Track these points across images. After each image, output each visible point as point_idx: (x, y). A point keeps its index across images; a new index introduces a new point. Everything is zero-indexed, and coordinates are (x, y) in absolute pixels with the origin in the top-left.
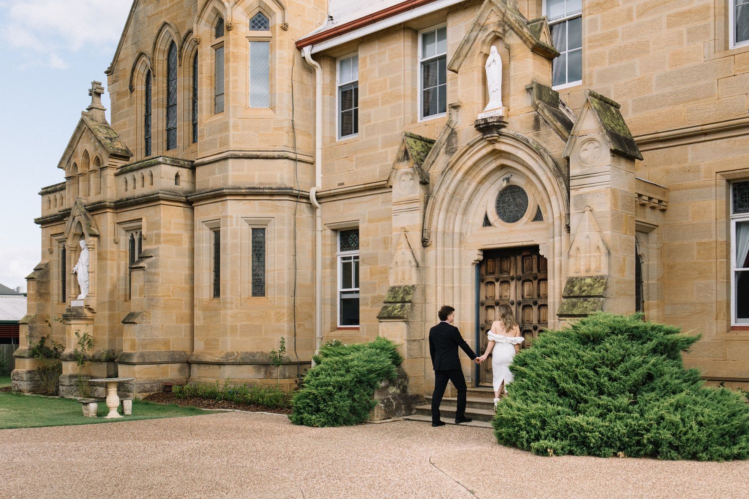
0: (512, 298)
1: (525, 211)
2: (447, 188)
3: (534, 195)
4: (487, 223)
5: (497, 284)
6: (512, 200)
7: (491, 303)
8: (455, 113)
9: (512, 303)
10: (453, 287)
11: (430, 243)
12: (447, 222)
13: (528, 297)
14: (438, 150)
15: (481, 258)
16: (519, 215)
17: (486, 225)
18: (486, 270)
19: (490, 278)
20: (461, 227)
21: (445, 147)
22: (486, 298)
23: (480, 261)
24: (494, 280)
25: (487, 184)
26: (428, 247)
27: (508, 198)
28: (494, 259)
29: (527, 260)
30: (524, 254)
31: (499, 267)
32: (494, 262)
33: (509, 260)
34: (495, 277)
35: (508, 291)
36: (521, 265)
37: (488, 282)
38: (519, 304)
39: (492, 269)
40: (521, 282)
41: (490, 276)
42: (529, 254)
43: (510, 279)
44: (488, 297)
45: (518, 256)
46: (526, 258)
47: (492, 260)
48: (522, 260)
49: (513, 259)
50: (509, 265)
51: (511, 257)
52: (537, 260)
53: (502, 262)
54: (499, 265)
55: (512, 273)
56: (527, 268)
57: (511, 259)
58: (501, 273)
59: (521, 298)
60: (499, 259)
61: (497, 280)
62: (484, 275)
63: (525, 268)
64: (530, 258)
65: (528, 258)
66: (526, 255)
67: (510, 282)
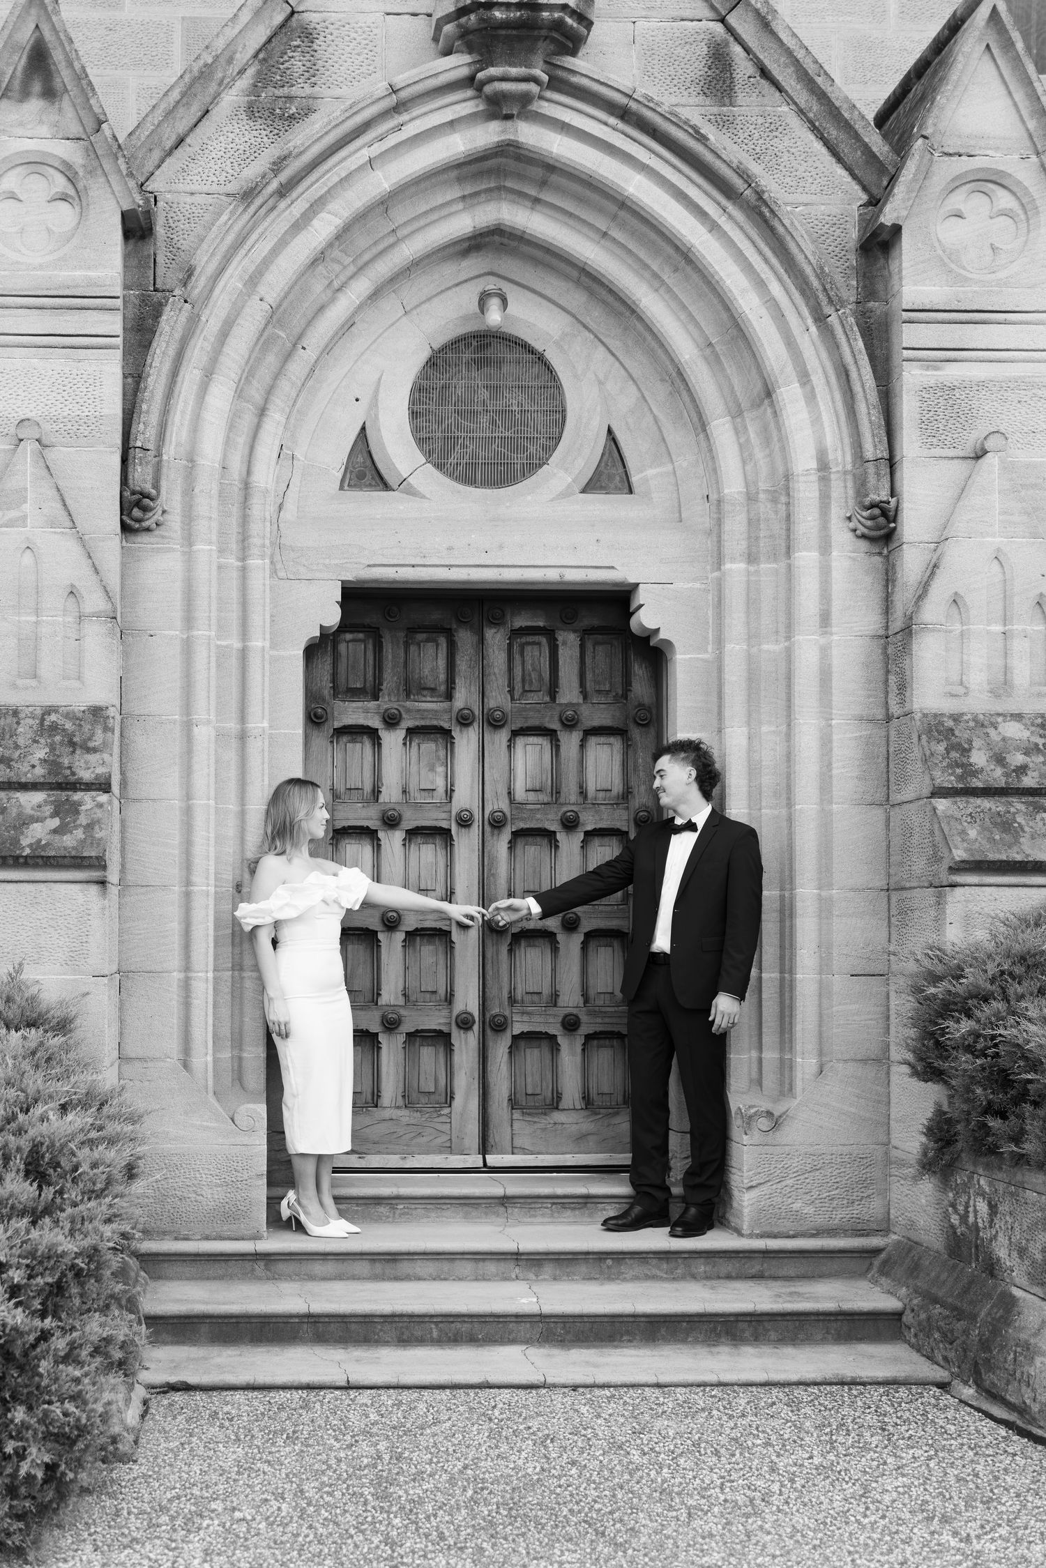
0: (464, 799)
1: (549, 450)
3: (600, 383)
4: (361, 476)
6: (485, 394)
7: (364, 816)
9: (466, 821)
10: (243, 737)
13: (532, 797)
15: (334, 619)
16: (519, 460)
17: (353, 486)
18: (334, 679)
19: (353, 713)
22: (334, 794)
23: (325, 633)
24: (375, 723)
27: (466, 382)
28: (375, 635)
29: (528, 649)
30: (521, 621)
31: (400, 669)
32: (370, 647)
33: (445, 645)
34: (379, 706)
35: (441, 769)
36: (504, 667)
37: (345, 727)
38: (497, 824)
39: (361, 673)
40: (503, 736)
41: (354, 705)
42: (541, 624)
43: (454, 721)
44: (343, 790)
45: (493, 631)
46: (524, 640)
47: (361, 636)
48: (510, 646)
49: (465, 638)
50: (442, 663)
51: (456, 630)
52: (578, 650)
53: (413, 648)
54: (402, 660)
55: (464, 697)
56: (531, 683)
57: (456, 638)
58: (408, 696)
59: (507, 801)
60: (401, 634)
61: (391, 721)
62: (327, 697)
63: (518, 679)
64: (544, 640)
65: (530, 639)
66: (527, 627)
67: (453, 734)
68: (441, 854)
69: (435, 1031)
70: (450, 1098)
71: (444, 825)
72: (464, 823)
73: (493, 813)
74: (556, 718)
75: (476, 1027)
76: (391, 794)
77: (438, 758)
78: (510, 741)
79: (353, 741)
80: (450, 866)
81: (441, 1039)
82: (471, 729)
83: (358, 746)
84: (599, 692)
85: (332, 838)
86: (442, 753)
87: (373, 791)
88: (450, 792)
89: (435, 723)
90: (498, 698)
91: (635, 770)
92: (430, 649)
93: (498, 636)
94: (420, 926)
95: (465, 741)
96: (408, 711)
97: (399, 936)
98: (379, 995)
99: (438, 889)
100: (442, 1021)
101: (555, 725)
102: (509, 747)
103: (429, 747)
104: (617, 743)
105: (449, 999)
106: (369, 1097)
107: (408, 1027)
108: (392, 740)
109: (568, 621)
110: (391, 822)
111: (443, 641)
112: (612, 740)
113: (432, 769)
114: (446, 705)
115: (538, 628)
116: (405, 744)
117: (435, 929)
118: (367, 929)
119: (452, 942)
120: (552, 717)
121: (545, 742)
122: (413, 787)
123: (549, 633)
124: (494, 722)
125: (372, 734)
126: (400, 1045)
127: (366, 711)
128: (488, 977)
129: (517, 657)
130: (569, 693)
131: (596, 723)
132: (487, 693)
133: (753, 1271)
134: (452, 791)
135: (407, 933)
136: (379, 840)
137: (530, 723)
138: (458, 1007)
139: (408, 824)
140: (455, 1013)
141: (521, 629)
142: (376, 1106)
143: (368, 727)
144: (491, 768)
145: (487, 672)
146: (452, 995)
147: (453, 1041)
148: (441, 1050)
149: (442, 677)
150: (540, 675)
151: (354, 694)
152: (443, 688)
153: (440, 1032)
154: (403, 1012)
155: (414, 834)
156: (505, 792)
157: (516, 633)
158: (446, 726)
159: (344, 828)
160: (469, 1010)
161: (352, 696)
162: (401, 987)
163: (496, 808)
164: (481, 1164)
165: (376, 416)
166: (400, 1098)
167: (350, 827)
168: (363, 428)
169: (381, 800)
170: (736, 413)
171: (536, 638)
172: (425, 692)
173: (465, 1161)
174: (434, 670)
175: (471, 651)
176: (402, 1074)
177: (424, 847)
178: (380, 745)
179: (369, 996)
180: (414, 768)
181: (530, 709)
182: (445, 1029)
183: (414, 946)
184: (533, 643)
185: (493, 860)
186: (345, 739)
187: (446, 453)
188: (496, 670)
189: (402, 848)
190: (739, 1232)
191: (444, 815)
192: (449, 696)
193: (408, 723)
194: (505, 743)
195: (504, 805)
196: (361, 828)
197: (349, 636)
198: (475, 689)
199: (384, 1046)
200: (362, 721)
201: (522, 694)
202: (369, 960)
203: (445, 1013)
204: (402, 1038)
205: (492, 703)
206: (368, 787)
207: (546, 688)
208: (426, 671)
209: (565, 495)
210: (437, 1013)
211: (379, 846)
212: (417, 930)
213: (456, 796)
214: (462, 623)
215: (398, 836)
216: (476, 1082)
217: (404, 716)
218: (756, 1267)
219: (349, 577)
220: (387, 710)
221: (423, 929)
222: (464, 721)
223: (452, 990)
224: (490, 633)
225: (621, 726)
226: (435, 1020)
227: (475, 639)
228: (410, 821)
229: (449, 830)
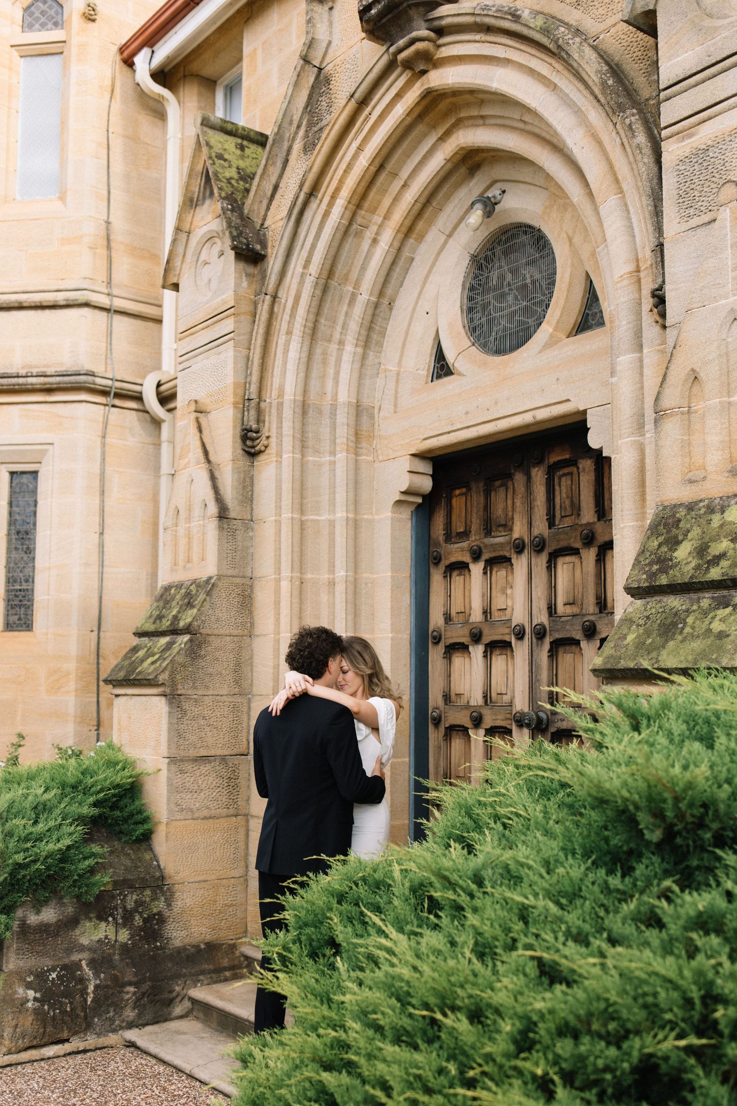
0: (519, 616)
1: (548, 307)
2: (308, 262)
4: (442, 367)
5: (477, 569)
6: (509, 277)
7: (459, 634)
8: (325, 15)
9: (520, 635)
10: (333, 583)
11: (264, 441)
12: (315, 374)
13: (568, 610)
14: (286, 145)
15: (426, 484)
16: (533, 323)
17: (439, 377)
18: (448, 526)
19: (457, 552)
20: (360, 385)
21: (301, 133)
22: (448, 618)
23: (424, 497)
24: (467, 558)
25: (434, 236)
26: (262, 457)
27: (498, 272)
28: (469, 489)
29: (563, 479)
30: (554, 458)
31: (482, 512)
34: (469, 544)
35: (510, 592)
36: (544, 500)
37: (452, 564)
38: (540, 633)
39: (463, 520)
40: (544, 557)
41: (456, 546)
42: (567, 456)
43: (512, 550)
44: (454, 614)
45: (537, 469)
46: (561, 473)
48: (549, 480)
49: (519, 479)
50: (510, 503)
51: (514, 474)
52: (593, 474)
53: (493, 494)
54: (482, 505)
55: (519, 530)
56: (565, 509)
57: (514, 481)
58: (491, 532)
59: (548, 616)
60: (481, 485)
61: (476, 556)
62: (442, 542)
63: (558, 507)
64: (573, 469)
65: (566, 470)
66: (558, 461)
67: (513, 561)
68: (511, 662)
71: (507, 638)
72: (518, 636)
73: (536, 626)
74: (578, 537)
76: (476, 615)
77: (508, 583)
78: (549, 562)
79: (460, 574)
82: (523, 555)
83: (462, 578)
85: (445, 653)
86: (511, 578)
88: (513, 610)
89: (503, 553)
90: (540, 527)
93: (540, 473)
94: (494, 725)
95: (519, 567)
96: (487, 546)
97: (481, 733)
99: (507, 693)
101: (578, 544)
102: (549, 568)
103: (503, 574)
108: (476, 571)
110: (476, 638)
113: (504, 592)
114: (509, 537)
115: (565, 461)
116: (484, 574)
117: (502, 727)
118: (464, 726)
120: (575, 537)
121: (574, 560)
122: (494, 608)
123: (574, 463)
124: (539, 546)
125: (468, 568)
127: (462, 550)
129: (557, 488)
130: (587, 514)
131: (605, 538)
132: (533, 523)
135: (486, 730)
136: (470, 653)
137: (561, 545)
139: (486, 639)
141: (555, 464)
143: (464, 562)
144: (535, 587)
145: (533, 506)
149: (509, 515)
150: (572, 501)
151: (459, 537)
155: (493, 646)
156: (545, 607)
157: (552, 468)
158: (508, 554)
159: (451, 645)
161: (459, 539)
163: (539, 621)
167: (454, 644)
169: (471, 620)
171: (569, 469)
172: (500, 529)
174: (503, 510)
175: (523, 490)
177: (499, 658)
178: (471, 576)
180: (494, 593)
181: (562, 533)
184: (568, 474)
185: (537, 665)
186: (455, 573)
188: (539, 503)
189: (483, 659)
191: (507, 631)
192: (511, 530)
193: (485, 556)
194: (545, 565)
195: (545, 619)
196: (461, 644)
197: (457, 492)
198: (526, 520)
200: (460, 558)
201: (559, 520)
205: (536, 532)
208: (500, 512)
209: (551, 343)
211: (471, 658)
212: (492, 728)
213: (514, 613)
214: (517, 466)
215: (480, 650)
217: (484, 550)
220: (474, 547)
221: (495, 727)
222: (519, 548)
224: (534, 472)
227: (526, 478)
229: (510, 643)
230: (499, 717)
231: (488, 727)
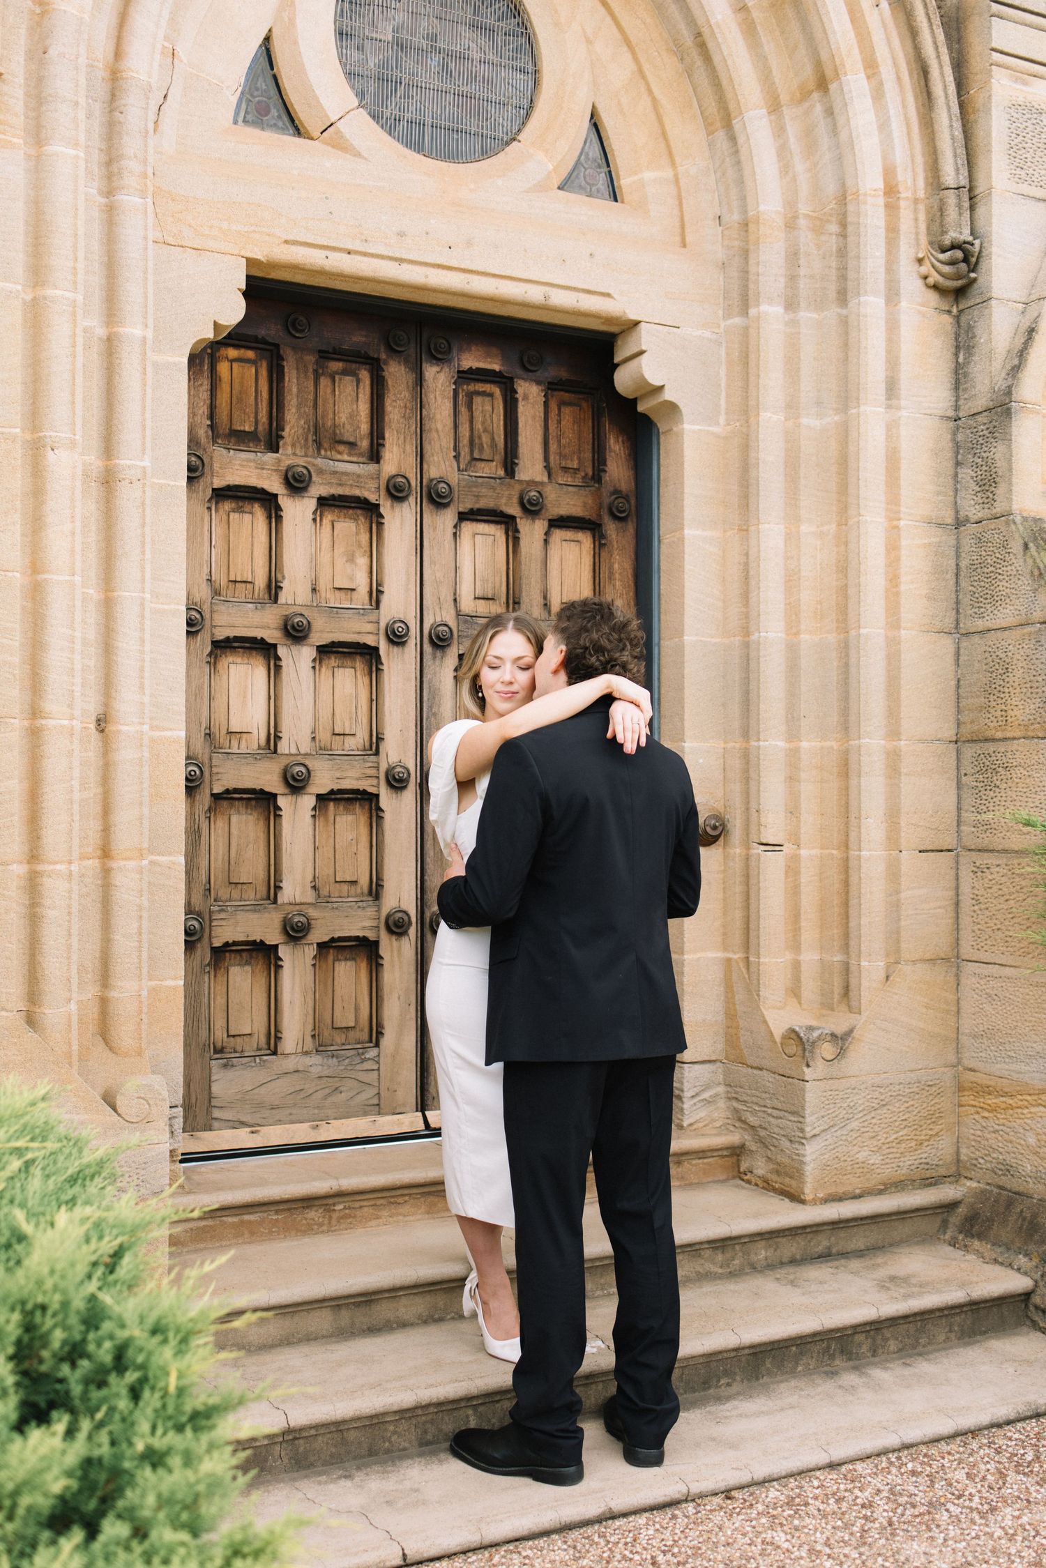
7: (252, 622)
9: (403, 638)
10: (108, 481)
13: (482, 607)
18: (212, 414)
19: (248, 466)
22: (213, 588)
23: (222, 333)
28: (270, 355)
29: (478, 400)
30: (471, 360)
31: (309, 410)
32: (264, 373)
33: (368, 382)
34: (279, 461)
35: (362, 561)
36: (449, 422)
37: (229, 488)
38: (441, 642)
39: (250, 410)
40: (448, 519)
41: (243, 455)
42: (497, 367)
43: (383, 492)
44: (224, 582)
45: (435, 369)
46: (473, 387)
47: (250, 354)
48: (456, 392)
49: (397, 374)
50: (364, 408)
51: (386, 363)
52: (542, 409)
53: (324, 382)
54: (311, 396)
55: (397, 461)
56: (481, 449)
57: (386, 374)
58: (319, 448)
59: (453, 612)
60: (310, 359)
61: (297, 485)
62: (203, 441)
63: (465, 441)
64: (497, 391)
65: (480, 387)
66: (478, 369)
67: (382, 510)
68: (363, 682)
69: (357, 938)
70: (376, 1034)
71: (370, 641)
72: (396, 638)
73: (435, 626)
74: (515, 500)
75: (412, 931)
76: (295, 592)
77: (360, 546)
78: (455, 527)
79: (239, 510)
80: (376, 700)
81: (367, 949)
82: (405, 505)
83: (247, 518)
84: (565, 469)
85: (210, 654)
86: (364, 537)
87: (269, 586)
88: (376, 596)
89: (357, 492)
90: (441, 466)
91: (610, 578)
92: (346, 386)
93: (442, 377)
94: (336, 787)
95: (398, 521)
96: (321, 472)
97: (308, 801)
98: (278, 888)
99: (359, 734)
100: (368, 923)
101: (514, 510)
102: (455, 535)
103: (349, 528)
104: (586, 539)
105: (376, 891)
106: (263, 1040)
107: (320, 934)
108: (298, 512)
109: (528, 368)
110: (296, 633)
111: (365, 375)
112: (580, 535)
113: (351, 559)
114: (372, 467)
115: (494, 371)
116: (314, 520)
117: (356, 791)
118: (262, 791)
119: (379, 809)
120: (510, 497)
121: (497, 532)
122: (324, 584)
123: (506, 383)
124: (436, 498)
125: (268, 501)
126: (309, 962)
127: (261, 467)
128: (428, 860)
129: (463, 409)
130: (531, 467)
131: (564, 510)
132: (426, 456)
133: (820, 1249)
134: (380, 592)
135: (318, 796)
136: (278, 658)
137: (483, 504)
138: (389, 902)
139: (323, 637)
140: (385, 911)
141: (471, 371)
142: (275, 1053)
143: (263, 491)
144: (433, 563)
145: (426, 428)
146: (380, 886)
147: (382, 952)
148: (364, 965)
149: (365, 427)
150: (493, 439)
151: (239, 438)
152: (365, 444)
153: (365, 939)
154: (312, 913)
155: (325, 651)
156: (450, 599)
157: (465, 376)
158: (372, 498)
159: (228, 639)
160: (404, 907)
161: (238, 443)
162: (310, 877)
163: (438, 619)
164: (421, 1126)
165: (292, 22)
166: (309, 1039)
167: (237, 639)
168: (267, 39)
169: (282, 600)
170: (774, 107)
171: (487, 387)
172: (341, 448)
173: (400, 1124)
174: (352, 416)
175: (406, 394)
176: (311, 1004)
177: (340, 673)
178: (279, 519)
179: (262, 890)
180: (325, 557)
181: (482, 484)
182: (371, 935)
183: (326, 816)
184: (484, 394)
185: (435, 693)
186: (227, 505)
187: (384, 100)
188: (440, 426)
189: (311, 671)
190: (795, 1198)
191: (370, 627)
192: (375, 455)
193: (319, 488)
194: (450, 530)
195: (450, 618)
196: (253, 640)
197: (232, 353)
198: (411, 448)
199: (287, 964)
200: (254, 481)
201: (470, 462)
202: (262, 836)
203: (371, 912)
204: (311, 951)
205: (433, 472)
206: (261, 581)
207: (499, 457)
208: (343, 418)
210: (360, 912)
211: (278, 668)
212: (332, 792)
213: (385, 599)
214: (393, 351)
215: (306, 653)
216: (413, 1009)
217: (314, 478)
218: (822, 1243)
219: (259, 255)
220: (289, 468)
221: (340, 791)
222: (397, 492)
223: (379, 879)
224: (430, 371)
225: (594, 518)
226: (358, 923)
227: (411, 377)
228: (321, 635)
229: (376, 649)
230: (350, 774)
231: (323, 791)
